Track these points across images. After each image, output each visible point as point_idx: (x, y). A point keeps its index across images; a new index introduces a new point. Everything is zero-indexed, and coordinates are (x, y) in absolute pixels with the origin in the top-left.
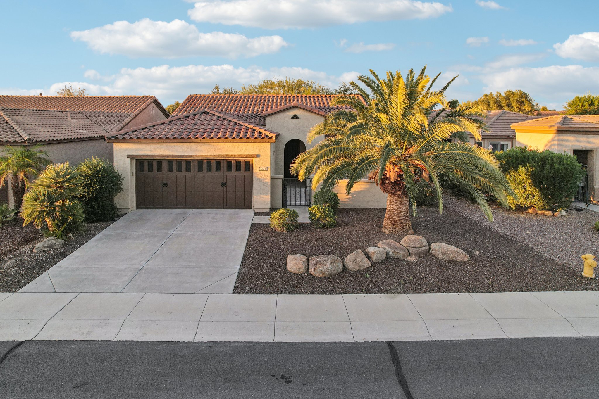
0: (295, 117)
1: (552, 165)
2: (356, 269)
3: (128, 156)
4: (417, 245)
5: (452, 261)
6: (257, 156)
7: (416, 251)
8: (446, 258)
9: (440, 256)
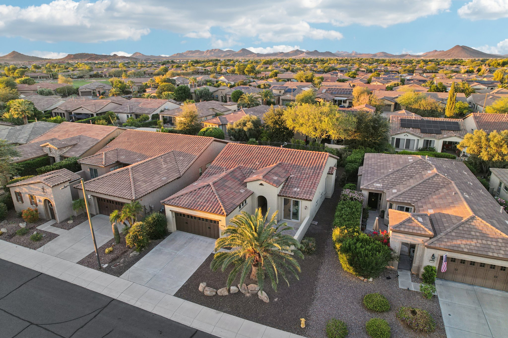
0: (261, 184)
2: (221, 295)
3: (170, 210)
4: (253, 290)
6: (220, 221)
7: (251, 292)
8: (260, 298)
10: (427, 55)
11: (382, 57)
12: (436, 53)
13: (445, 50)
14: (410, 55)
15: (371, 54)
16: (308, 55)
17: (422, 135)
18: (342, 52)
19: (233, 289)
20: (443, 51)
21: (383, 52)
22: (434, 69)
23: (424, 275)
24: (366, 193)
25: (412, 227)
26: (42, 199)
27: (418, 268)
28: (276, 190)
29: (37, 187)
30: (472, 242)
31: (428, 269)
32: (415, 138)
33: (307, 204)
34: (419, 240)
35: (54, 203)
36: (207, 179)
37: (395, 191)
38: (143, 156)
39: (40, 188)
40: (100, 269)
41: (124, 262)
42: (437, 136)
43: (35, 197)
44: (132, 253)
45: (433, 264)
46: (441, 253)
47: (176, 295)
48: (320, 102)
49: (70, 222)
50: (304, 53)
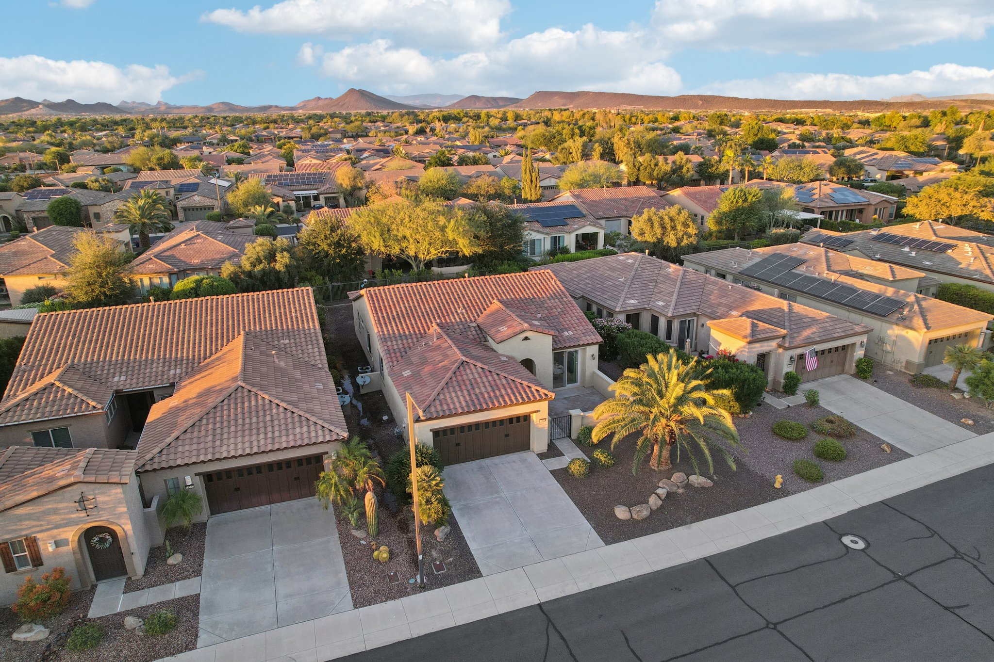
0: (526, 338)
1: (749, 385)
2: (656, 508)
3: (431, 430)
4: (682, 480)
5: (703, 488)
6: (537, 411)
7: (682, 484)
8: (699, 486)
9: (696, 485)
10: (305, 105)
11: (225, 111)
12: (321, 103)
13: (334, 98)
14: (276, 107)
16: (52, 112)
17: (547, 230)
18: (134, 102)
19: (662, 492)
20: (331, 99)
21: (223, 103)
22: (360, 130)
23: (785, 387)
24: (622, 317)
25: (764, 331)
26: (71, 535)
27: (775, 382)
28: (549, 339)
29: (48, 504)
30: (814, 329)
31: (789, 377)
32: (541, 236)
33: (594, 350)
34: (773, 344)
35: (128, 527)
36: (415, 359)
37: (661, 303)
38: (178, 362)
39: (65, 504)
40: (423, 588)
41: (447, 554)
42: (566, 228)
43: (32, 542)
44: (440, 533)
45: (791, 369)
46: (799, 351)
47: (607, 543)
48: (278, 203)
49: (175, 559)
50: (41, 106)
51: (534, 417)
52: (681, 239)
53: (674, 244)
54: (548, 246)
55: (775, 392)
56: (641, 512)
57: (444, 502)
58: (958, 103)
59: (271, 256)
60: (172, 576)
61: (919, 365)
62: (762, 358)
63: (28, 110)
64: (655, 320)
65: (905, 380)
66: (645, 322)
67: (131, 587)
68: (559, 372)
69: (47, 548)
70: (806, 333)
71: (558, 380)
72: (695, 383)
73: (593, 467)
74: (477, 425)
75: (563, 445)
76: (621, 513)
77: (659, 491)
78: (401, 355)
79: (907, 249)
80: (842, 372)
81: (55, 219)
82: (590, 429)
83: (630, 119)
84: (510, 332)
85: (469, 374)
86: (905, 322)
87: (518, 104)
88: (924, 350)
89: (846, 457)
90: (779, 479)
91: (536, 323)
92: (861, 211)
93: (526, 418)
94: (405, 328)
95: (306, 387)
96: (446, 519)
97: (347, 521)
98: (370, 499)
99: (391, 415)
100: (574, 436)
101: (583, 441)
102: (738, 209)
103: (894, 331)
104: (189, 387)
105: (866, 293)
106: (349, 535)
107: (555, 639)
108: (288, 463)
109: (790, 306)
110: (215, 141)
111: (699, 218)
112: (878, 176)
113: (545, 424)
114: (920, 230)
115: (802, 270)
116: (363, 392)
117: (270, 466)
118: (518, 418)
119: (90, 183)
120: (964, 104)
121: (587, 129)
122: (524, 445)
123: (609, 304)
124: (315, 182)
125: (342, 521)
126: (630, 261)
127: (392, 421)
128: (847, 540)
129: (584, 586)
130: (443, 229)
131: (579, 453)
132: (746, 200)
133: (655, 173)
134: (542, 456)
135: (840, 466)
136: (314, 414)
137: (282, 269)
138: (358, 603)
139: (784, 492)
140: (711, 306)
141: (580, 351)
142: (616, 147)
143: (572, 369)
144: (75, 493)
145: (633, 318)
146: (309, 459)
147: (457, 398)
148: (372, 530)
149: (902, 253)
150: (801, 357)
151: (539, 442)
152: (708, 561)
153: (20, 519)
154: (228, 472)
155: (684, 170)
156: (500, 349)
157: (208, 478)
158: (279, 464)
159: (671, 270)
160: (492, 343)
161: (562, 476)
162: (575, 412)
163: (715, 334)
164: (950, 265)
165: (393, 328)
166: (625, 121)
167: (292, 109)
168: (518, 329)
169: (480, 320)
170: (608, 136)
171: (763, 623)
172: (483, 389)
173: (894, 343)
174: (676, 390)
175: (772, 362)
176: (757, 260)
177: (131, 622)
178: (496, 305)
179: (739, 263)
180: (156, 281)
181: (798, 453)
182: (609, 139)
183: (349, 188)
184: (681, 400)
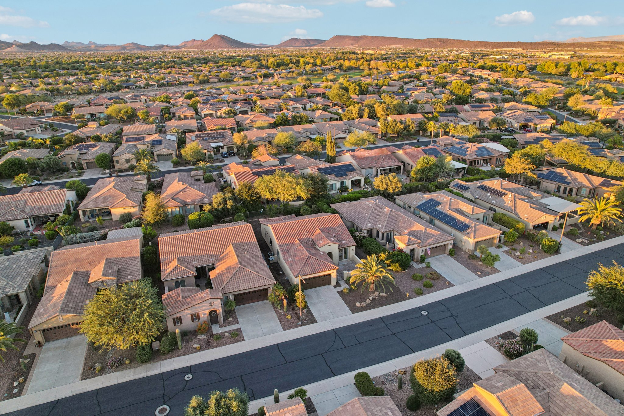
0: (329, 245)
2: (369, 303)
3: (300, 279)
4: (378, 294)
8: (383, 296)
12: (195, 43)
13: (205, 40)
14: (167, 46)
15: (119, 46)
16: (22, 50)
17: (338, 179)
18: (73, 42)
21: (132, 43)
23: (421, 260)
24: (365, 231)
25: (413, 241)
26: (207, 312)
27: (417, 258)
28: (337, 245)
29: (203, 304)
30: (432, 239)
31: (422, 257)
32: (335, 182)
33: (354, 248)
34: (416, 245)
35: (221, 310)
36: (292, 254)
37: (380, 226)
38: (212, 256)
39: (206, 304)
40: (301, 325)
41: (307, 317)
42: (347, 177)
43: (198, 314)
44: (305, 311)
45: (423, 254)
46: (425, 248)
47: (353, 313)
48: (205, 153)
49: (230, 319)
50: (14, 46)
51: (332, 274)
52: (395, 190)
53: (391, 191)
54: (339, 186)
55: (417, 262)
56: (364, 304)
57: (306, 302)
58: (603, 44)
59: (225, 201)
60: (230, 324)
61: (472, 251)
62: (412, 251)
63: (6, 48)
64: (378, 232)
65: (466, 256)
66: (374, 233)
67: (221, 326)
68: (341, 254)
69: (202, 315)
70: (429, 241)
71: (340, 257)
72: (380, 266)
73: (350, 290)
74: (314, 278)
75: (341, 283)
76: (358, 304)
77: (370, 298)
78: (286, 252)
79: (489, 194)
80: (445, 253)
81: (99, 164)
82: (350, 277)
83: (391, 65)
84: (324, 243)
85: (311, 261)
86: (468, 234)
87: (323, 44)
88: (474, 245)
89: (433, 286)
90: (408, 294)
91: (333, 239)
92: (490, 159)
93: (330, 275)
94: (287, 241)
95: (259, 265)
96: (306, 307)
97: (277, 308)
98: (285, 301)
99: (283, 272)
100: (345, 279)
101: (347, 282)
102: (424, 168)
103: (465, 238)
104: (220, 266)
105: (459, 221)
106: (278, 312)
107: (337, 337)
108: (258, 291)
109: (425, 229)
110: (142, 86)
111: (411, 165)
112: (516, 125)
113: (336, 277)
114: (497, 185)
115: (439, 208)
116: (271, 262)
117: (252, 292)
118: (327, 275)
119: (103, 138)
120: (606, 44)
121: (363, 85)
122: (329, 283)
123: (360, 226)
124: (221, 138)
125: (275, 308)
126: (370, 205)
127: (283, 274)
128: (423, 312)
129: (346, 325)
130: (295, 189)
131: (346, 286)
132: (428, 163)
133: (395, 130)
134: (335, 287)
135: (431, 289)
136: (265, 275)
137: (230, 207)
138: (285, 329)
139: (409, 298)
140: (399, 227)
141: (348, 248)
142: (376, 110)
143: (345, 253)
144: (209, 301)
145: (370, 232)
146: (263, 290)
147: (308, 269)
148: (285, 310)
149: (487, 196)
150: (426, 250)
151: (334, 282)
152: (381, 318)
153: (196, 308)
154: (241, 294)
155: (411, 127)
156: (321, 249)
157: (235, 296)
158: (255, 291)
159: (386, 210)
160: (317, 247)
161: (341, 293)
162: (345, 272)
163: (397, 241)
164: (502, 203)
165: (283, 241)
166: (388, 67)
167: (177, 47)
168: (327, 242)
169: (313, 237)
170: (372, 102)
171: (391, 333)
172: (316, 266)
173: (465, 242)
174: (375, 268)
175: (416, 252)
176: (424, 201)
177: (226, 334)
178: (318, 231)
179: (416, 202)
180: (174, 210)
181: (417, 285)
182: (373, 104)
183: (240, 145)
184: (377, 271)
